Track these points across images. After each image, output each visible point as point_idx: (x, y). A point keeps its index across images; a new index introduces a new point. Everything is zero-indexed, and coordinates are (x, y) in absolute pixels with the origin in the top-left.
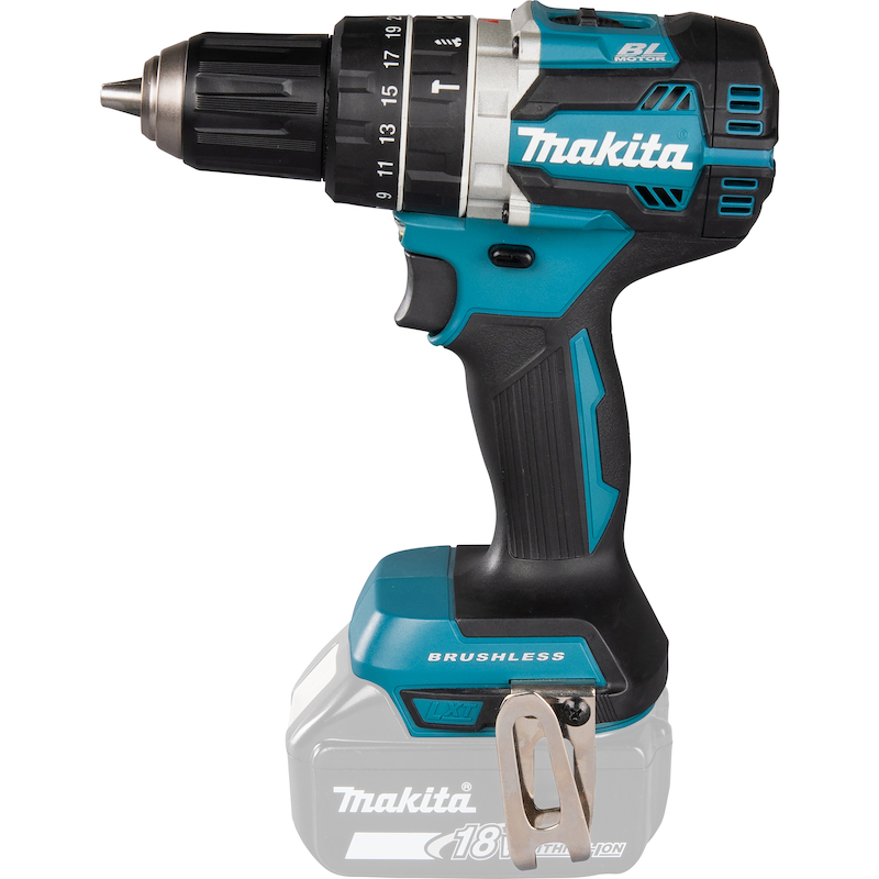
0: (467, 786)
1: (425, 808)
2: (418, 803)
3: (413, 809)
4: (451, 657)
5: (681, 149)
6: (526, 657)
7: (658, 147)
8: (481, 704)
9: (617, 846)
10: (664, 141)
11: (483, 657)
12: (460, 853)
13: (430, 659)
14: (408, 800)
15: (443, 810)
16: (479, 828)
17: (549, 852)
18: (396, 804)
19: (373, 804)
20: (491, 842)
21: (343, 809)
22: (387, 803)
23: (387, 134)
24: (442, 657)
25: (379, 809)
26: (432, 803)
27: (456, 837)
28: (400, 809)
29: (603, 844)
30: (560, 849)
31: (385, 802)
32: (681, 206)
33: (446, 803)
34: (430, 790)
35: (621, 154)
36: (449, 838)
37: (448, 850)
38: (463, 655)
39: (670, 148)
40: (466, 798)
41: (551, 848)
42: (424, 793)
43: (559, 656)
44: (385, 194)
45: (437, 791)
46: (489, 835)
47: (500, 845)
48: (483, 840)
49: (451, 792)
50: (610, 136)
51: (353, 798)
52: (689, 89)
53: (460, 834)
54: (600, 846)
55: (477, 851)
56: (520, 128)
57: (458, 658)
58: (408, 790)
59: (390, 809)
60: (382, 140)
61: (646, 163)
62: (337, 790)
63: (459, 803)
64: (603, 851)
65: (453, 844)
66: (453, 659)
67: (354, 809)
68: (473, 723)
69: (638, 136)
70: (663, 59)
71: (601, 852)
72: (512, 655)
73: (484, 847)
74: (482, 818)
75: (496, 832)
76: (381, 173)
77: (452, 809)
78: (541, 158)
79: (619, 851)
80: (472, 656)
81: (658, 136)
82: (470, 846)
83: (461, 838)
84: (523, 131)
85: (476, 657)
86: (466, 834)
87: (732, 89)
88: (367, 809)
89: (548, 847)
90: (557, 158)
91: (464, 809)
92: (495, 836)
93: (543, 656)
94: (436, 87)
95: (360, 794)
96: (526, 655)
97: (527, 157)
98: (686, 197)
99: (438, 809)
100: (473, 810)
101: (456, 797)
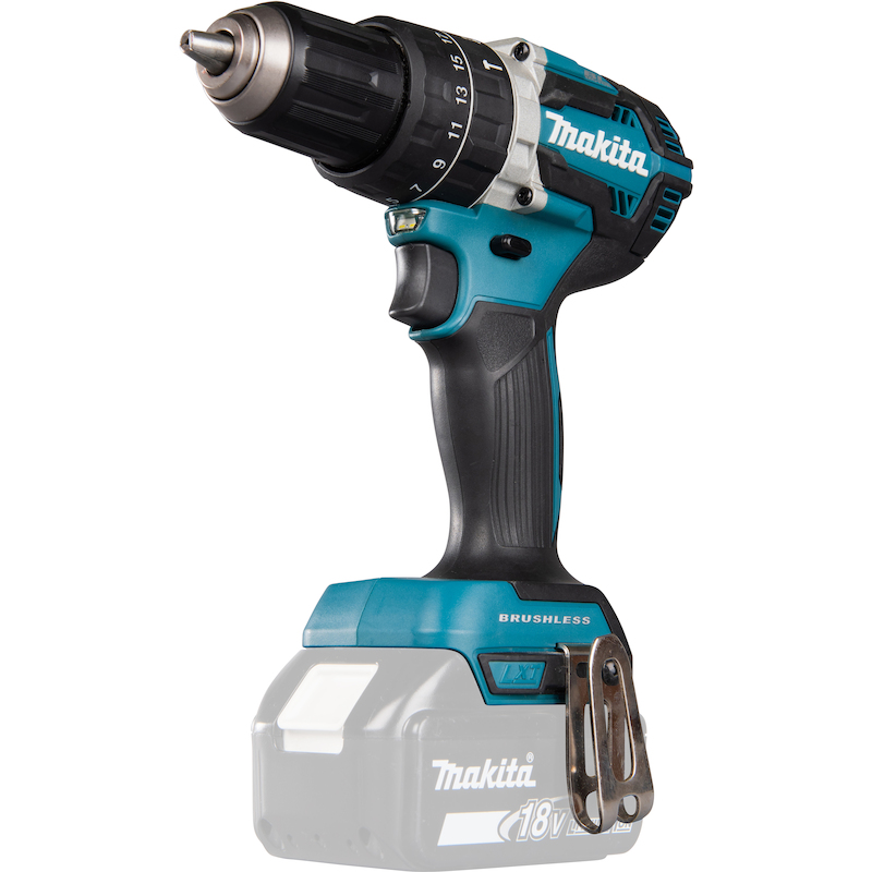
0: (530, 757)
1: (499, 783)
2: (494, 778)
3: (491, 784)
4: (514, 618)
5: (642, 157)
6: (566, 620)
7: (629, 151)
8: (543, 664)
11: (536, 619)
12: (523, 834)
13: (501, 620)
14: (488, 774)
15: (512, 784)
16: (537, 804)
18: (479, 779)
19: (461, 780)
21: (438, 787)
22: (472, 778)
23: (461, 95)
24: (510, 618)
25: (465, 784)
26: (505, 776)
27: (521, 815)
28: (482, 784)
31: (471, 776)
32: (629, 214)
33: (515, 776)
34: (504, 762)
35: (608, 152)
36: (515, 817)
37: (514, 830)
38: (524, 617)
39: (635, 154)
40: (528, 769)
42: (499, 765)
43: (587, 620)
44: (441, 162)
46: (544, 812)
47: (551, 823)
49: (519, 764)
50: (602, 134)
51: (447, 773)
52: (632, 114)
53: (523, 812)
56: (547, 112)
57: (520, 620)
58: (488, 762)
59: (475, 784)
60: (458, 100)
61: (622, 163)
62: (436, 763)
63: (524, 776)
65: (519, 822)
66: (517, 621)
67: (447, 787)
69: (616, 138)
70: (610, 87)
72: (556, 618)
73: (540, 825)
74: (539, 792)
76: (451, 134)
77: (519, 782)
78: (561, 143)
80: (529, 617)
81: (629, 142)
82: (530, 825)
83: (524, 816)
84: (550, 115)
85: (531, 619)
86: (528, 811)
88: (457, 785)
90: (571, 146)
91: (527, 782)
92: (548, 813)
93: (577, 621)
94: (487, 64)
95: (453, 769)
96: (565, 618)
97: (552, 140)
98: (635, 203)
99: (509, 783)
100: (533, 784)
101: (524, 768)
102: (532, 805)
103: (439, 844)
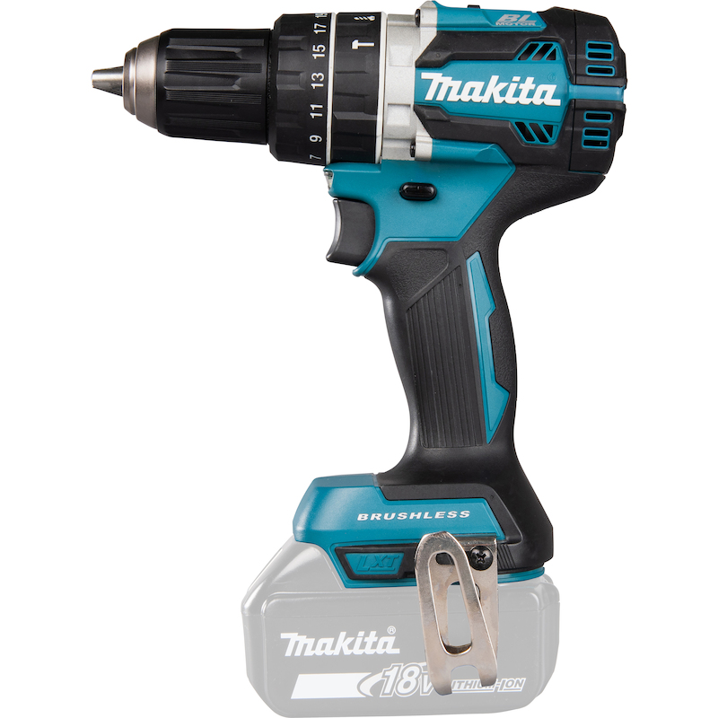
0: (392, 629)
1: (357, 651)
2: (351, 646)
3: (347, 652)
4: (376, 517)
5: (551, 89)
6: (438, 515)
7: (533, 87)
8: (401, 555)
9: (518, 681)
10: (537, 83)
11: (403, 516)
12: (387, 691)
13: (359, 519)
14: (343, 645)
15: (372, 652)
16: (402, 668)
17: (462, 688)
18: (333, 648)
19: (314, 648)
20: (412, 680)
21: (288, 653)
22: (325, 647)
23: (318, 81)
24: (369, 517)
25: (319, 652)
26: (363, 645)
27: (384, 676)
28: (337, 652)
29: (507, 680)
30: (471, 685)
31: (324, 646)
32: (552, 140)
33: (375, 645)
34: (361, 634)
35: (503, 93)
36: (378, 678)
37: (377, 688)
38: (386, 515)
39: (542, 88)
40: (391, 640)
41: (463, 685)
42: (356, 636)
43: (465, 514)
44: (316, 137)
45: (367, 635)
46: (411, 674)
47: (420, 683)
48: (406, 678)
49: (379, 636)
50: (494, 78)
51: (297, 643)
52: (555, 45)
53: (387, 674)
54: (504, 681)
55: (401, 689)
56: (423, 74)
57: (382, 517)
58: (343, 634)
59: (328, 652)
60: (314, 85)
61: (524, 100)
62: (284, 636)
63: (385, 645)
64: (507, 686)
65: (382, 682)
66: (378, 518)
67: (298, 653)
68: (396, 572)
69: (517, 79)
70: (534, 25)
71: (505, 687)
72: (427, 514)
73: (407, 685)
74: (404, 658)
75: (416, 670)
76: (313, 115)
77: (380, 650)
78: (440, 97)
79: (520, 686)
80: (393, 515)
81: (533, 78)
82: (395, 684)
83: (388, 677)
84: (426, 75)
85: (397, 516)
86: (392, 673)
87: (589, 44)
88: (309, 653)
89: (460, 683)
90: (453, 97)
91: (390, 650)
92: (416, 675)
93: (452, 514)
94: (356, 44)
95: (303, 639)
96: (438, 513)
97: (429, 97)
98: (556, 131)
99: (368, 651)
100: (397, 651)
101: (383, 639)
102: (396, 669)
103: (292, 698)
